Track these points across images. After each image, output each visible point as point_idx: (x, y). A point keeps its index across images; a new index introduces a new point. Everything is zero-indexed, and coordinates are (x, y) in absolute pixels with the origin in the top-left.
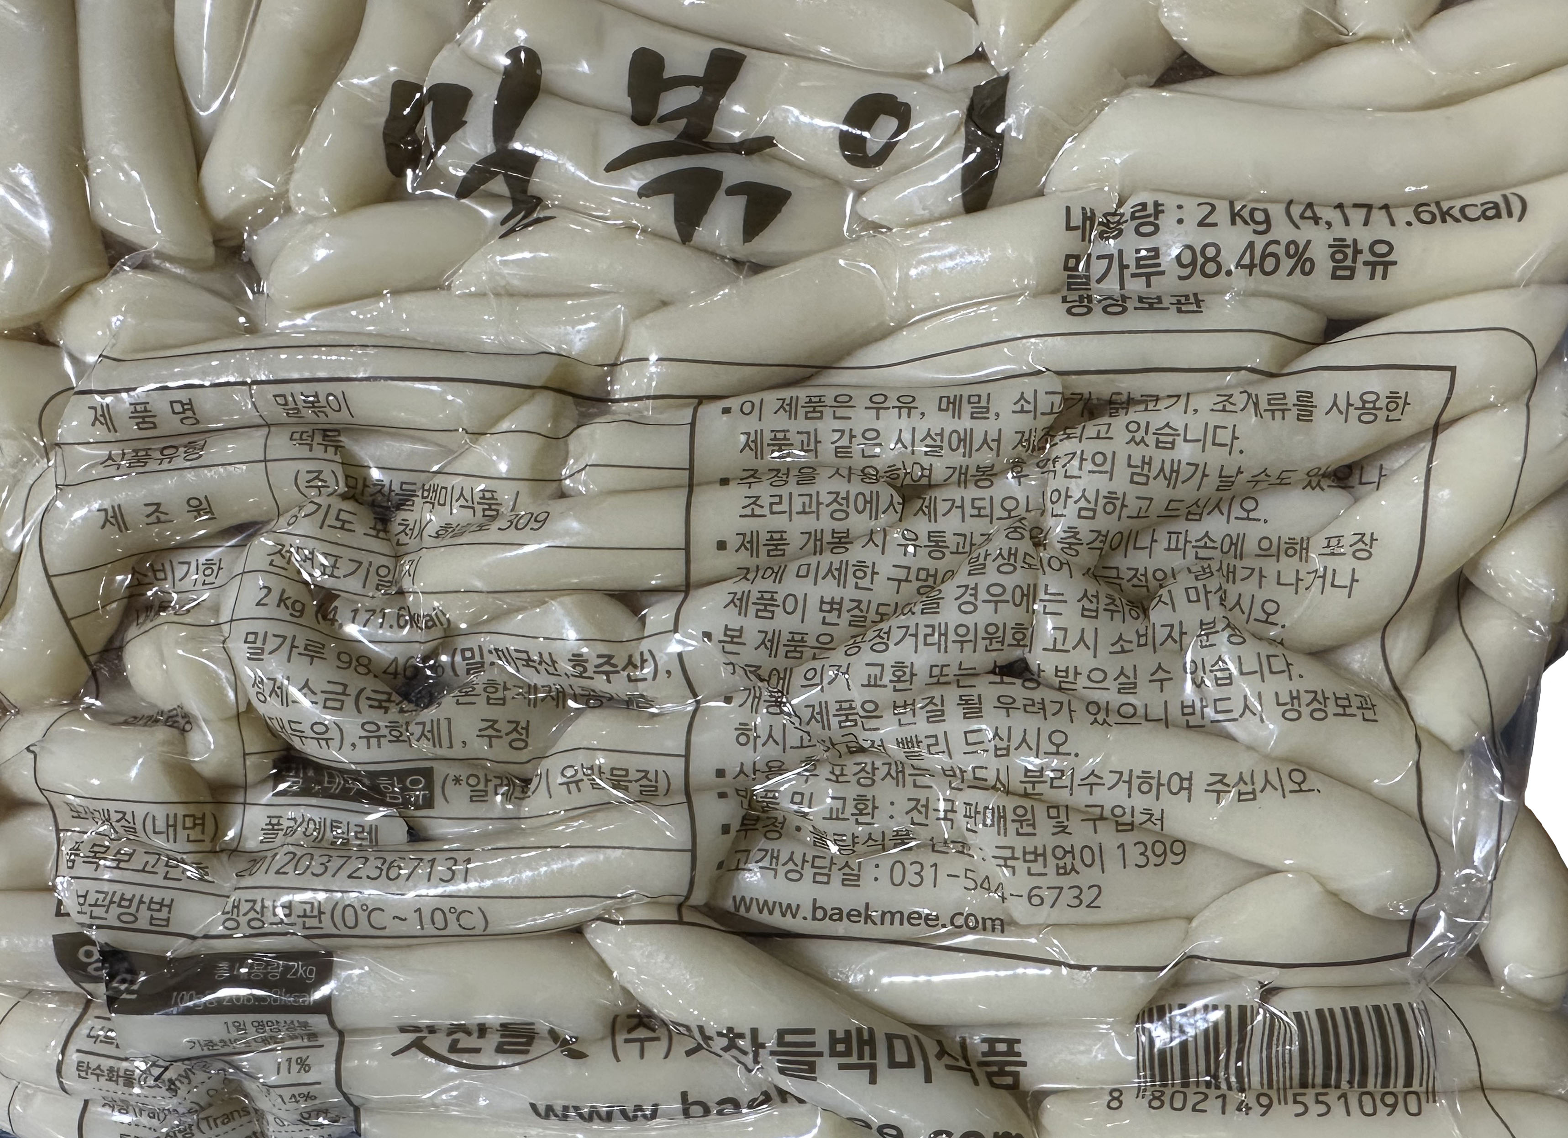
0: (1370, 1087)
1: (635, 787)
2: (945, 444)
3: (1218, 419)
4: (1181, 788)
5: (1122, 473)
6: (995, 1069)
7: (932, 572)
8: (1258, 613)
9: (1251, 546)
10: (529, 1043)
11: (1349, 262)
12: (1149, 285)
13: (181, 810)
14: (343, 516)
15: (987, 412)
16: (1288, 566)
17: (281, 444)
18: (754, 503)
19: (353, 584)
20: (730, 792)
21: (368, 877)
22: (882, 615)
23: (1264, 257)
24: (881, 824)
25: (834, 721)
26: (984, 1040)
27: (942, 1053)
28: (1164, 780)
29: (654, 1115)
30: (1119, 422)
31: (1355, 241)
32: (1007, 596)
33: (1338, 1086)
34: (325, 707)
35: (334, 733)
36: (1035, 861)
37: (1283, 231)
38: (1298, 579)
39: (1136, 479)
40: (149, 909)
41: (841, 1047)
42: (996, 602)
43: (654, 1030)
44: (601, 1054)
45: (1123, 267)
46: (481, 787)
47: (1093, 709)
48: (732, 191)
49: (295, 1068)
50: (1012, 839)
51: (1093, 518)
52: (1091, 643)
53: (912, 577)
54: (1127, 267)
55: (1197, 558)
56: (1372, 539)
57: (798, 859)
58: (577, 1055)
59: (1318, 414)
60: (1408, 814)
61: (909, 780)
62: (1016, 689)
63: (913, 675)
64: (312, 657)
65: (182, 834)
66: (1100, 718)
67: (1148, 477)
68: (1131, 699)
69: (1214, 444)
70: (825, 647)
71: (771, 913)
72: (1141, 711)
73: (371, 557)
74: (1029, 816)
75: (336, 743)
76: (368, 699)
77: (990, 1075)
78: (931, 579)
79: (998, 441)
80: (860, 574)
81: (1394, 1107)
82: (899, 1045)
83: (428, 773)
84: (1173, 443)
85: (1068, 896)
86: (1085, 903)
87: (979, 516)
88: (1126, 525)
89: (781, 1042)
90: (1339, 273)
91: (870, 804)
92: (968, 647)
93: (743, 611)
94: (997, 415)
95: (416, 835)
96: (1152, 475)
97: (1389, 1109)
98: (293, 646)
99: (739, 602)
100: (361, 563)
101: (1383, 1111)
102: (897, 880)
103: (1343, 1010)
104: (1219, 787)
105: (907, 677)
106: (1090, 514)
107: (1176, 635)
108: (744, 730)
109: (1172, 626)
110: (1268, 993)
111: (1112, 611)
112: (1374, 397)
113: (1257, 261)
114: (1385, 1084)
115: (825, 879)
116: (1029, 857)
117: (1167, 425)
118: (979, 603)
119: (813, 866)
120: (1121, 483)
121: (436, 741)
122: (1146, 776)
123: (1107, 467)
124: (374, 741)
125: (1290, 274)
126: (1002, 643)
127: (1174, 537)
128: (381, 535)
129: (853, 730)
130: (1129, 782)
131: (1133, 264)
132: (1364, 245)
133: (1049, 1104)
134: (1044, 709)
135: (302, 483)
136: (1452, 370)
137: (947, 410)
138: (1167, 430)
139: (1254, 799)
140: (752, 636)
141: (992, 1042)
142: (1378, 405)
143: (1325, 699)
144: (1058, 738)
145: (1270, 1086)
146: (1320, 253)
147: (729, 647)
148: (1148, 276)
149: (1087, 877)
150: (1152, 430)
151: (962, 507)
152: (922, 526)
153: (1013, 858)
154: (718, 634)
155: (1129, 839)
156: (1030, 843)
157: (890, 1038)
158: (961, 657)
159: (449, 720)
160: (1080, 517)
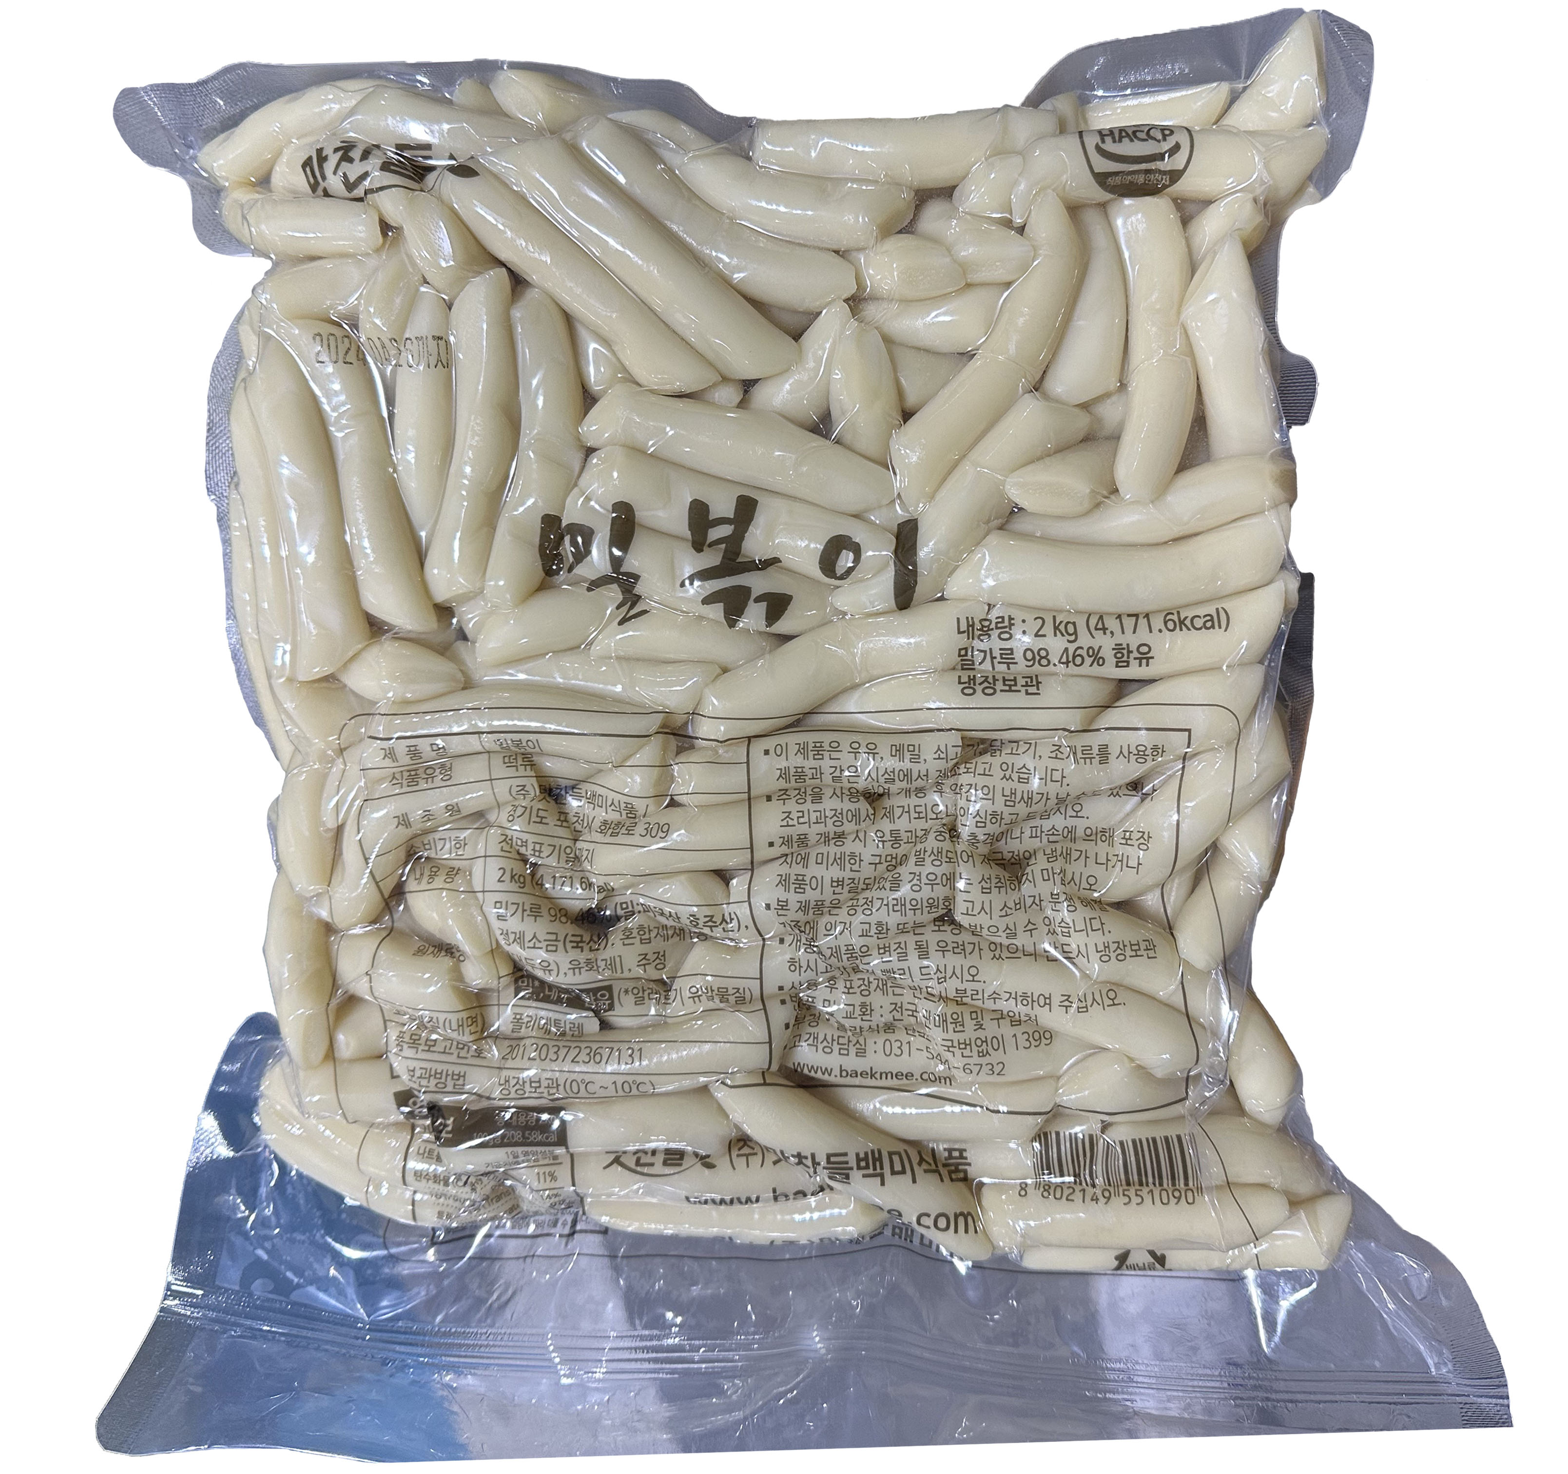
0: (1165, 1185)
1: (732, 999)
2: (896, 778)
3: (1052, 764)
4: (1045, 1004)
5: (1000, 800)
6: (953, 1168)
7: (894, 856)
8: (1084, 885)
9: (1080, 832)
10: (682, 1158)
11: (1125, 659)
12: (1009, 669)
13: (465, 1015)
14: (541, 813)
15: (919, 758)
16: (1102, 849)
17: (500, 770)
18: (788, 817)
19: (552, 861)
20: (788, 999)
21: (584, 1062)
22: (867, 885)
23: (1074, 657)
24: (877, 1019)
25: (845, 957)
26: (945, 1149)
27: (922, 1160)
28: (1035, 999)
29: (757, 1200)
30: (996, 761)
31: (1128, 645)
32: (938, 881)
33: (1147, 1185)
34: (547, 951)
35: (553, 967)
36: (965, 1048)
37: (1085, 640)
38: (1108, 860)
39: (1008, 803)
40: (453, 1079)
41: (863, 1164)
42: (932, 885)
43: (753, 1149)
44: (723, 1163)
45: (993, 658)
46: (640, 995)
47: (993, 947)
48: (758, 600)
49: (548, 1179)
50: (951, 1035)
51: (985, 827)
52: (988, 911)
53: (883, 861)
54: (995, 658)
55: (1049, 842)
56: (1149, 837)
57: (829, 1039)
58: (710, 1166)
59: (1112, 758)
60: (1178, 1011)
61: (890, 990)
62: (948, 935)
63: (887, 929)
64: (536, 916)
65: (467, 1030)
66: (997, 953)
67: (1014, 802)
68: (1014, 941)
69: (1052, 781)
70: (836, 905)
71: (816, 1073)
72: (1021, 948)
73: (561, 842)
74: (960, 1019)
75: (554, 973)
76: (571, 942)
77: (950, 1172)
78: (894, 860)
79: (927, 776)
80: (852, 861)
81: (1179, 1198)
82: (896, 1158)
83: (609, 988)
84: (1028, 779)
85: (986, 1069)
86: (996, 1073)
87: (919, 818)
88: (1004, 828)
89: (829, 1162)
90: (1120, 664)
91: (868, 1008)
92: (918, 912)
93: (787, 889)
94: (925, 760)
95: (605, 1025)
96: (1017, 800)
97: (1176, 1200)
98: (524, 910)
99: (784, 881)
100: (555, 846)
101: (1173, 1201)
102: (888, 1053)
103: (1147, 1140)
104: (1066, 1003)
105: (885, 931)
106: (983, 825)
107: (1037, 901)
108: (792, 962)
109: (1034, 897)
110: (1105, 1127)
111: (1000, 887)
112: (1144, 749)
113: (1071, 659)
114: (1174, 1184)
115: (846, 1052)
116: (961, 1046)
117: (1024, 766)
118: (922, 885)
119: (838, 1044)
120: (999, 805)
121: (613, 969)
122: (1025, 996)
123: (990, 796)
124: (577, 971)
125: (1091, 666)
126: (938, 908)
127: (1034, 829)
128: (565, 824)
129: (857, 962)
130: (1016, 999)
131: (998, 656)
132: (1133, 648)
133: (984, 1190)
134: (964, 950)
135: (514, 794)
136: (1189, 731)
137: (895, 756)
138: (1024, 770)
139: (1087, 1011)
140: (793, 905)
141: (950, 1151)
142: (1146, 753)
143: (1124, 946)
144: (973, 971)
145: (1110, 1185)
146: (1108, 653)
147: (780, 912)
148: (1008, 664)
149: (996, 1057)
150: (1015, 770)
151: (909, 812)
152: (886, 826)
153: (953, 1046)
154: (774, 905)
155: (1018, 1030)
156: (961, 1037)
157: (890, 1154)
158: (915, 918)
159: (620, 956)
160: (977, 827)
